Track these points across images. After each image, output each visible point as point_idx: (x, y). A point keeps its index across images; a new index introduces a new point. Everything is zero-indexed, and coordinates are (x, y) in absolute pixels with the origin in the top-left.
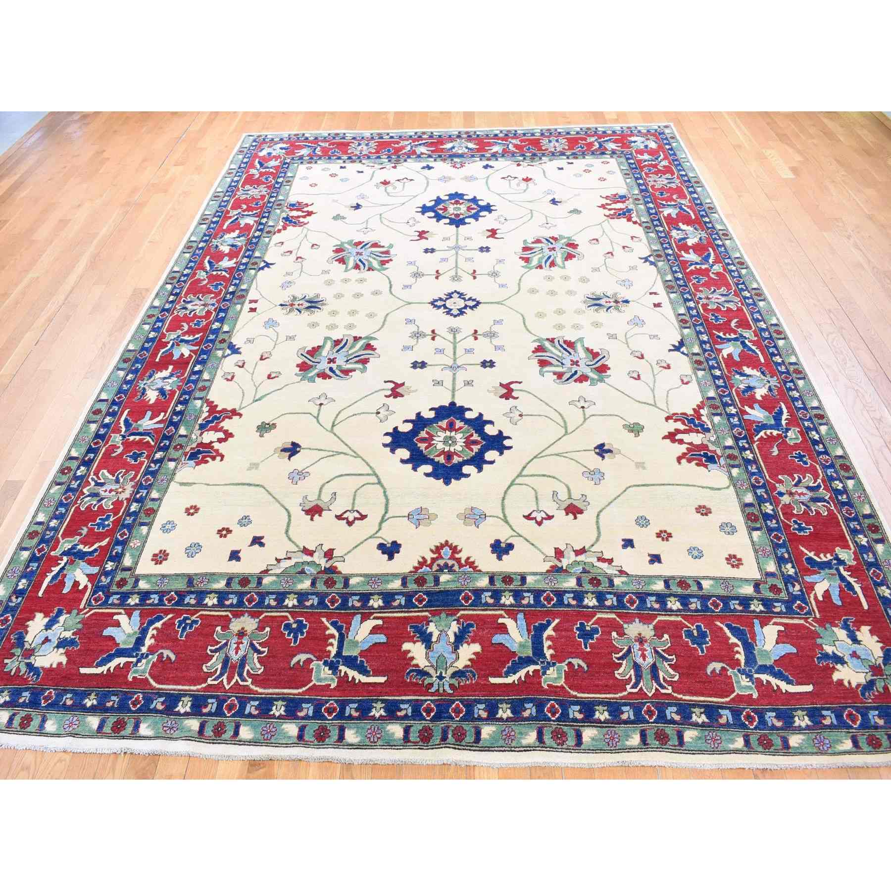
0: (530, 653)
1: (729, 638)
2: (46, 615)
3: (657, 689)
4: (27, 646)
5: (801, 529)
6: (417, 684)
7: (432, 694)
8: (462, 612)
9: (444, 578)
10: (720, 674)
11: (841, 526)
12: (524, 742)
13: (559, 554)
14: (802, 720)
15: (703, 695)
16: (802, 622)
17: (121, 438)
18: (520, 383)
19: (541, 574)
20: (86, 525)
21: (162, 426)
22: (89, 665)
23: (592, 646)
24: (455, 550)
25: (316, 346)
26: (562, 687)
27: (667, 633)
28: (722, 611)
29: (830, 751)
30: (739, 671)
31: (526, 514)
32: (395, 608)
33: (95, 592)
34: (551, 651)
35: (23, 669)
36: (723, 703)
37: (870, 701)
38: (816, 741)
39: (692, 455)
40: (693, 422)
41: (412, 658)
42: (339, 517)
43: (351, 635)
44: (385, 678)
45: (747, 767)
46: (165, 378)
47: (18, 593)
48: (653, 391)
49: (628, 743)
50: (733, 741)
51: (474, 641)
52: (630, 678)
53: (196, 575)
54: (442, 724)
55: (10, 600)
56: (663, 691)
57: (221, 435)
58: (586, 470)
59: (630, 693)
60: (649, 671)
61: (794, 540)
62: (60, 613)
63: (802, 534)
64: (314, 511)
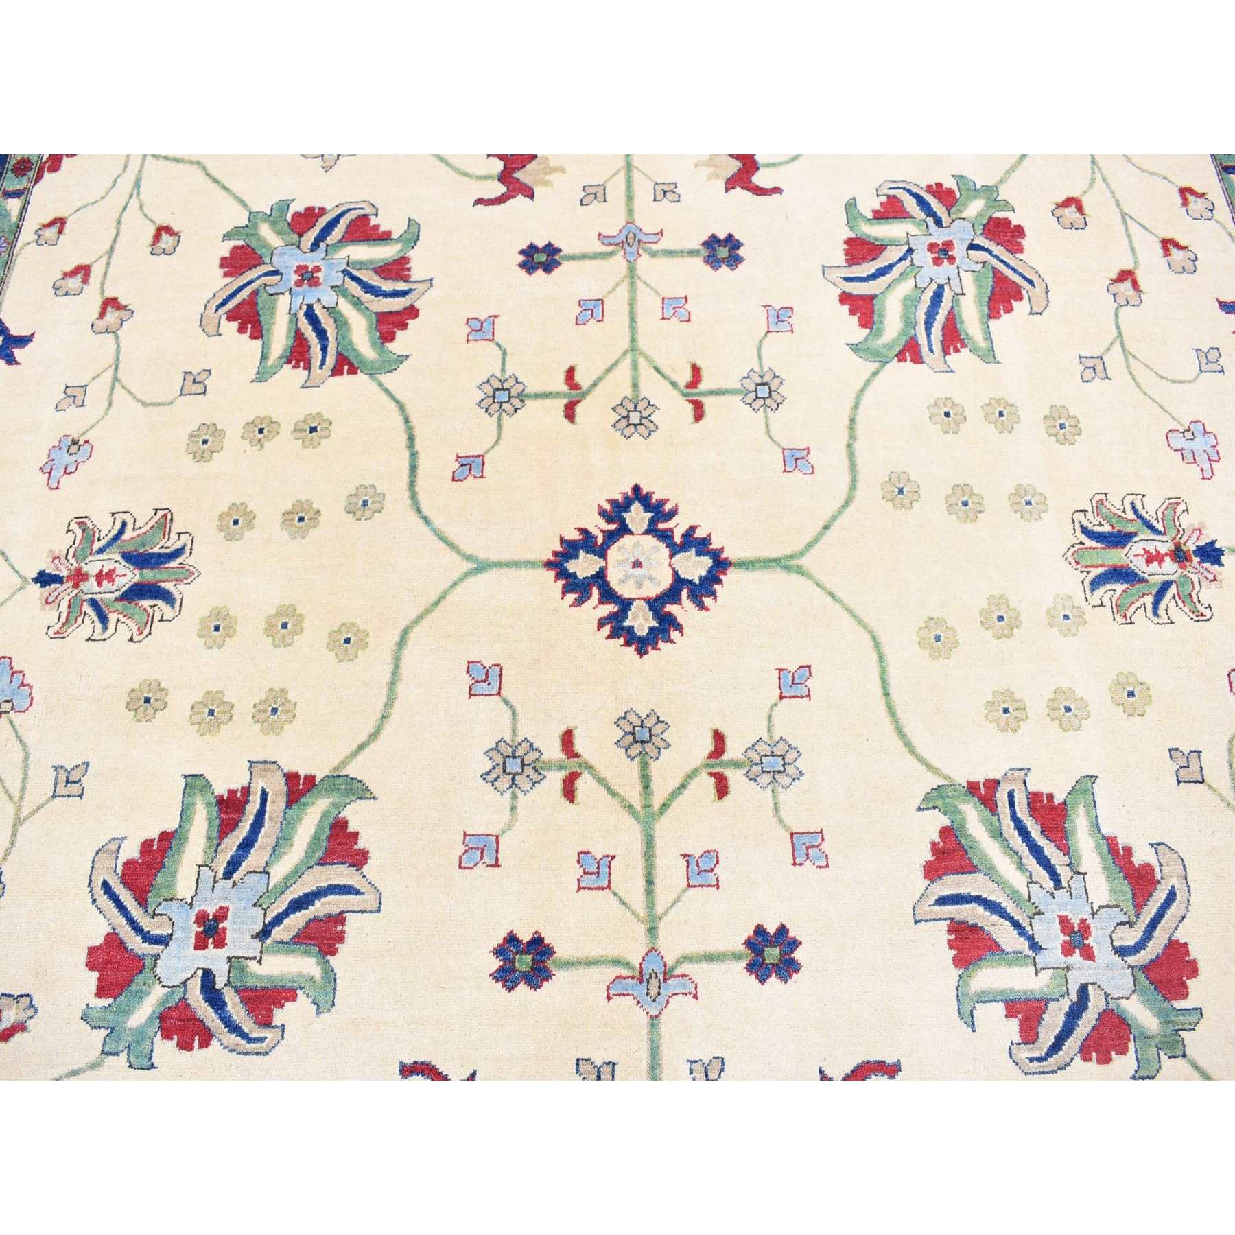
25: (155, 835)
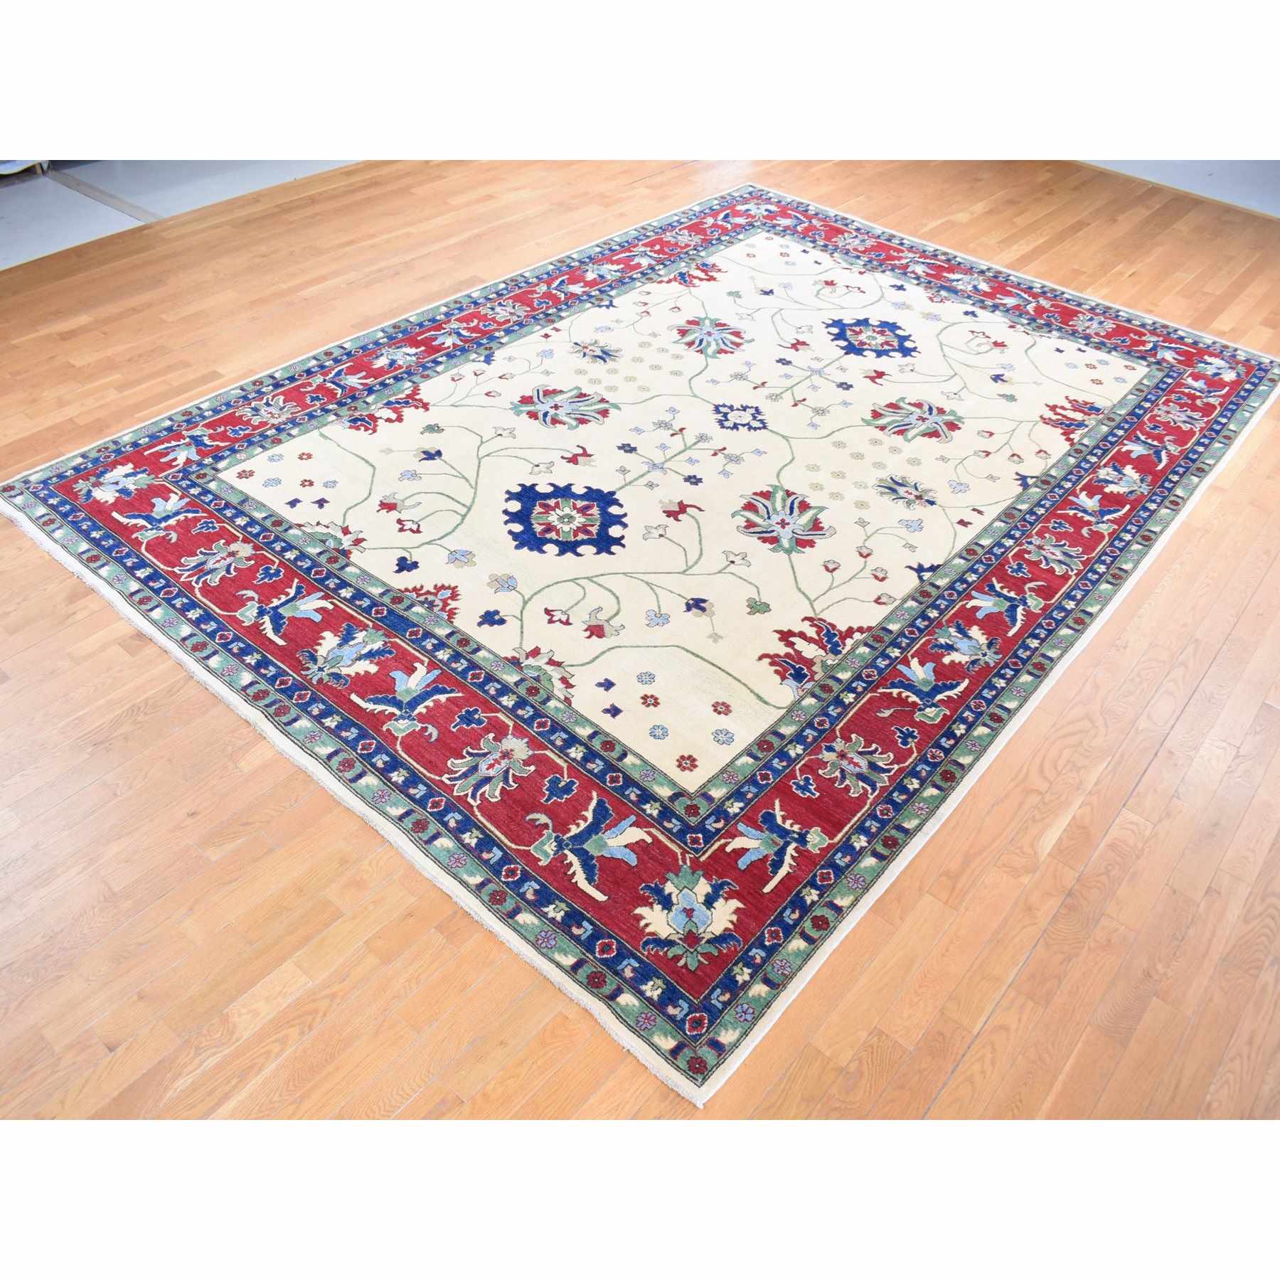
0: (406, 699)
1: (587, 810)
2: (134, 468)
3: (467, 795)
4: (101, 480)
5: (804, 788)
6: (300, 662)
7: (301, 675)
8: (398, 640)
9: (418, 609)
10: (537, 827)
11: (854, 815)
12: (317, 749)
13: (535, 652)
14: (555, 912)
15: (498, 827)
16: (678, 851)
17: (322, 380)
18: (700, 510)
19: (496, 655)
20: (225, 426)
21: (360, 387)
22: (121, 513)
23: (460, 730)
24: (454, 596)
26: (396, 738)
27: (537, 766)
28: (614, 789)
29: (544, 951)
30: (557, 837)
31: (550, 608)
32: (356, 606)
33: (179, 472)
34: (424, 711)
35: (84, 492)
36: (505, 845)
37: (646, 953)
38: (543, 934)
39: (785, 662)
40: (830, 638)
41: (320, 644)
42: (399, 521)
43: (298, 603)
44: (284, 643)
45: (455, 899)
46: (408, 355)
47: (135, 444)
48: (830, 589)
49: (388, 809)
50: (472, 874)
51: (377, 664)
52: (456, 772)
53: (253, 499)
54: (279, 696)
55: (125, 447)
56: (470, 800)
57: (394, 416)
58: (657, 610)
59: (442, 782)
60: (479, 778)
61: (782, 790)
62: (144, 471)
63: (799, 792)
64: (388, 506)
